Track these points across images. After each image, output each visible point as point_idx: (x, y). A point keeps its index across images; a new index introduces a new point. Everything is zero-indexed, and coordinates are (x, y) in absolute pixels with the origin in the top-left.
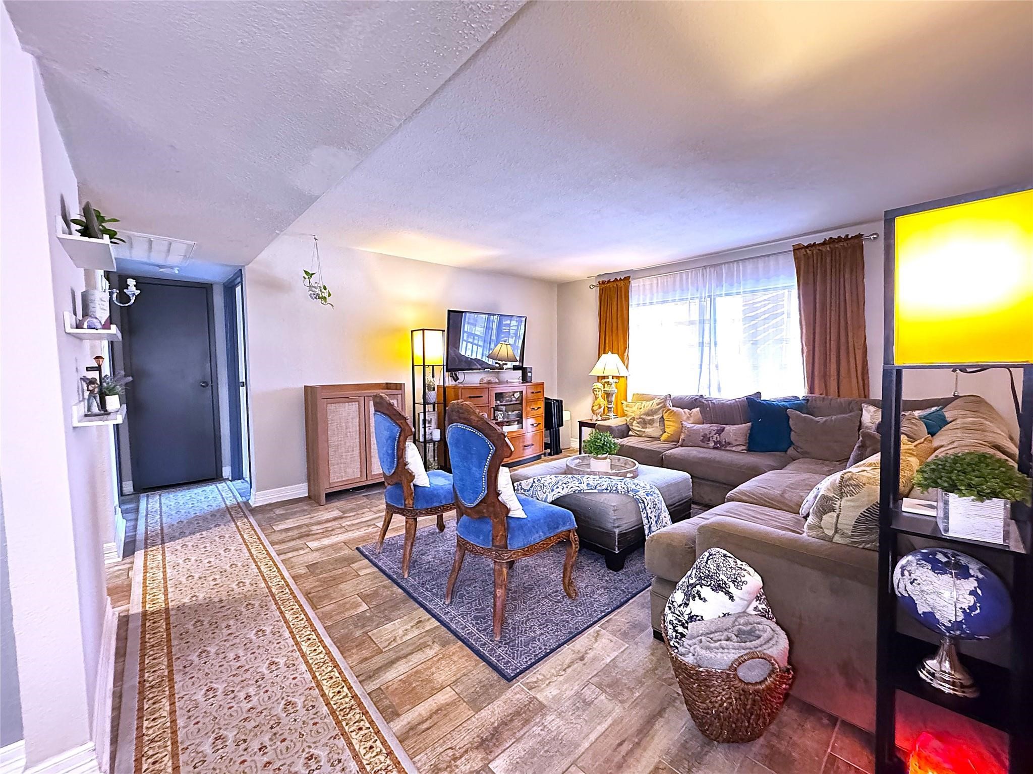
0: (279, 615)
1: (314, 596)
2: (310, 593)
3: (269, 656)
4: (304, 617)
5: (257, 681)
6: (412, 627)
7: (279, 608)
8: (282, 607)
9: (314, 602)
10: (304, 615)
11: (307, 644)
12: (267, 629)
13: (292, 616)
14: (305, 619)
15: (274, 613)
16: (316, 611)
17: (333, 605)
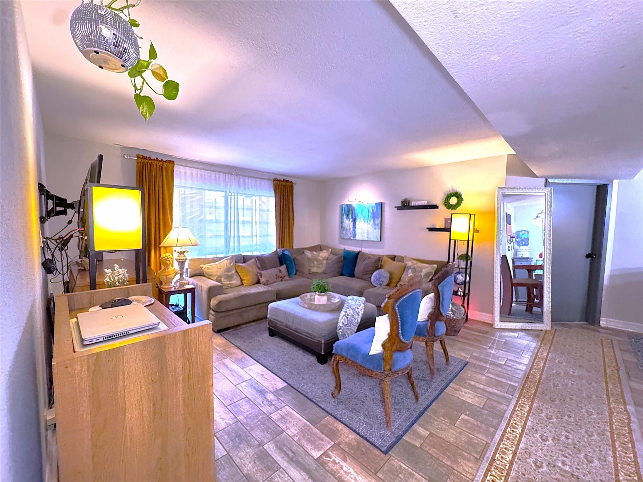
0: (515, 463)
1: (476, 453)
2: (476, 458)
3: (543, 445)
4: (502, 444)
5: (558, 440)
6: (462, 392)
7: (510, 468)
8: (507, 468)
9: (482, 449)
10: (500, 445)
11: (517, 430)
12: (531, 462)
13: (508, 453)
14: (502, 443)
15: (517, 469)
16: (489, 442)
17: (476, 434)
